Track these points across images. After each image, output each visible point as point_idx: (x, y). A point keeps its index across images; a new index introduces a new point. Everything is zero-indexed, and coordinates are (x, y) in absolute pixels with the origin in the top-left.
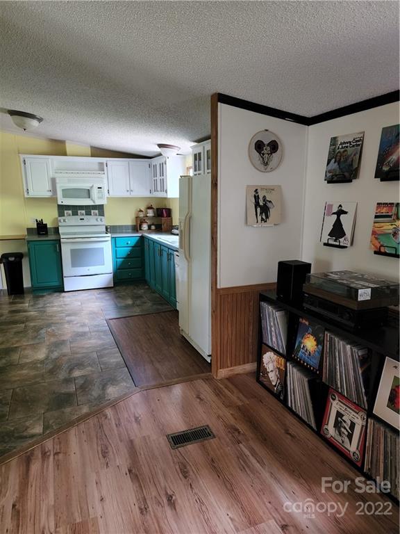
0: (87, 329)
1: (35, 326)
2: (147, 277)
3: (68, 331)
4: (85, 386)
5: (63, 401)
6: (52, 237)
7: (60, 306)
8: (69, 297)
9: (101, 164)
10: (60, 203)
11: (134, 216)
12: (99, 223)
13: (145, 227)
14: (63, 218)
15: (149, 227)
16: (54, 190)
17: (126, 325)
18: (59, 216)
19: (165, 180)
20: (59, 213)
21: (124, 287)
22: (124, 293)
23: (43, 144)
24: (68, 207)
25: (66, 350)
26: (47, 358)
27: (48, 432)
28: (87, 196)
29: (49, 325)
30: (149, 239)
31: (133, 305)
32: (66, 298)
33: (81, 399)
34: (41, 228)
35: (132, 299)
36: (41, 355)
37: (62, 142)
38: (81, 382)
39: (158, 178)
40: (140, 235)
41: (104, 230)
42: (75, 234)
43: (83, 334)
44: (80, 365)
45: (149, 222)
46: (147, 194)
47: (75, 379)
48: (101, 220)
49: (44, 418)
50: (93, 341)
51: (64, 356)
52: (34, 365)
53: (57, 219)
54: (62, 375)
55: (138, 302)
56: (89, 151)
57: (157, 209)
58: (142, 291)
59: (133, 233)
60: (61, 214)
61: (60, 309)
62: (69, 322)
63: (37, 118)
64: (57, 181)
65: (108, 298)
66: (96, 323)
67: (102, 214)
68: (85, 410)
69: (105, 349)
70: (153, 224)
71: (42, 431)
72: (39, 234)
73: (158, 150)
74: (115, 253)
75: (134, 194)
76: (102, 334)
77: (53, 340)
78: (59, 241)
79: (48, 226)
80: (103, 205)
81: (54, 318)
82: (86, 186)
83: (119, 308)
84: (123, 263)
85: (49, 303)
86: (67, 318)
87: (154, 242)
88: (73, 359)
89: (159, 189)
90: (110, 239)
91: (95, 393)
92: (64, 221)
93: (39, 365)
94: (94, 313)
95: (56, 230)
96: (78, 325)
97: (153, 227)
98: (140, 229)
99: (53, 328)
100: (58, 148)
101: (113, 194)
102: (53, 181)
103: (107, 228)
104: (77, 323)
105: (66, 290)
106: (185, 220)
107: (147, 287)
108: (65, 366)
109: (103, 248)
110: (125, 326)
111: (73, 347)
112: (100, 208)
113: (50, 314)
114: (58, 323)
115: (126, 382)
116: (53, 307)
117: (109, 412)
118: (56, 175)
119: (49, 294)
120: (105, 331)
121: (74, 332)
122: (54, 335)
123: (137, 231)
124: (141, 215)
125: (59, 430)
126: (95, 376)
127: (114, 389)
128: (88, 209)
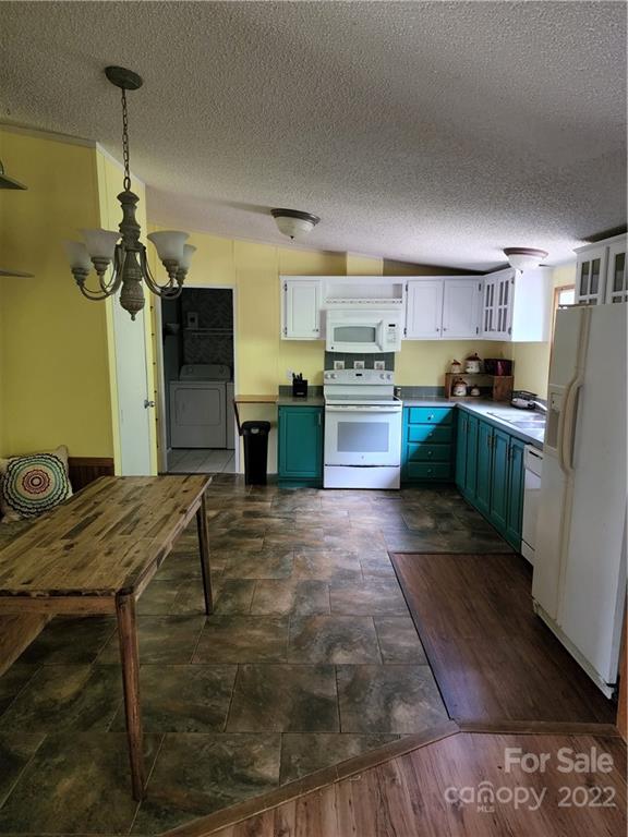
0: (356, 566)
1: (277, 546)
2: (460, 480)
3: (328, 562)
4: (354, 691)
5: (314, 715)
6: (312, 401)
7: (317, 514)
8: (330, 499)
9: (398, 286)
10: (329, 350)
11: (442, 372)
12: (386, 381)
13: (461, 390)
14: (332, 372)
15: (469, 392)
16: (322, 330)
17: (425, 571)
18: (326, 370)
19: (508, 312)
20: (326, 363)
21: (418, 493)
22: (417, 505)
23: (313, 259)
24: (340, 356)
25: (323, 602)
26: (293, 612)
27: (288, 782)
28: (371, 339)
29: (298, 548)
30: (470, 414)
31: (434, 531)
32: (325, 501)
33: (347, 719)
34: (299, 386)
35: (432, 517)
36: (284, 604)
37: (341, 255)
38: (345, 677)
39: (496, 307)
40: (453, 405)
41: (392, 393)
42: (346, 397)
43: (351, 576)
44: (344, 640)
45: (469, 383)
46: (470, 335)
47: (337, 668)
48: (388, 377)
49: (283, 746)
50: (367, 593)
51: (320, 614)
52: (273, 622)
53: (322, 373)
54: (316, 655)
55: (444, 526)
56: (380, 266)
57: (487, 361)
58: (450, 504)
59: (437, 400)
60: (329, 366)
61: (316, 519)
62: (330, 547)
63: (312, 219)
64: (329, 315)
65: (390, 509)
66: (372, 556)
67: (390, 366)
68: (353, 749)
69: (389, 615)
70: (476, 387)
71: (277, 776)
72: (295, 395)
73: (504, 258)
74: (407, 433)
75: (446, 336)
76: (382, 580)
77: (303, 577)
78: (322, 409)
79: (309, 384)
80: (393, 353)
81: (308, 536)
82: (370, 322)
83: (409, 532)
84: (419, 451)
85: (301, 506)
86: (327, 539)
87: (480, 419)
88: (334, 625)
89: (495, 325)
90: (400, 409)
91: (373, 712)
92: (332, 376)
93: (280, 625)
94: (369, 536)
95: (320, 390)
96: (344, 555)
97: (475, 392)
98: (453, 395)
99: (305, 554)
100: (334, 263)
101: (411, 335)
102: (323, 315)
103: (396, 391)
104: (341, 552)
105: (325, 486)
106: (569, 390)
107: (458, 497)
108: (321, 636)
109: (388, 424)
110: (422, 572)
111: (335, 599)
112: (388, 359)
113: (301, 527)
114: (311, 546)
115: (430, 702)
116: (306, 513)
117: (398, 765)
118: (329, 306)
119: (302, 490)
120: (386, 576)
121: (337, 567)
122: (304, 568)
123: (447, 397)
124: (457, 370)
125: (307, 785)
126: (372, 670)
127: (407, 713)
128: (369, 360)
